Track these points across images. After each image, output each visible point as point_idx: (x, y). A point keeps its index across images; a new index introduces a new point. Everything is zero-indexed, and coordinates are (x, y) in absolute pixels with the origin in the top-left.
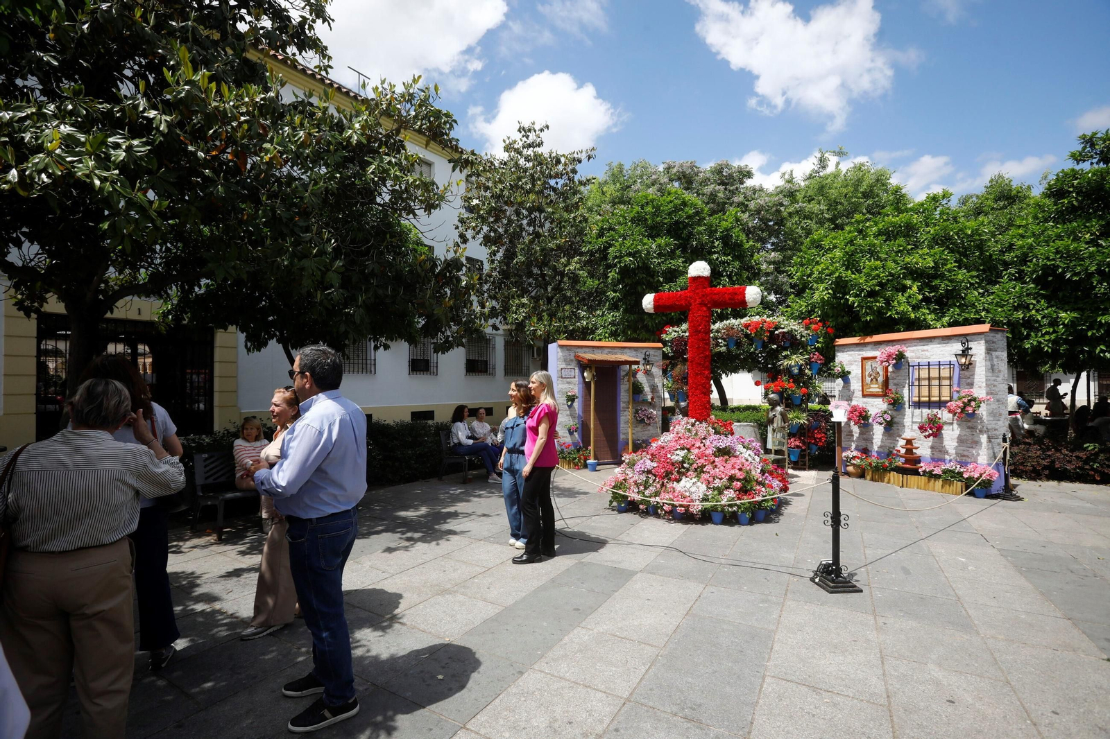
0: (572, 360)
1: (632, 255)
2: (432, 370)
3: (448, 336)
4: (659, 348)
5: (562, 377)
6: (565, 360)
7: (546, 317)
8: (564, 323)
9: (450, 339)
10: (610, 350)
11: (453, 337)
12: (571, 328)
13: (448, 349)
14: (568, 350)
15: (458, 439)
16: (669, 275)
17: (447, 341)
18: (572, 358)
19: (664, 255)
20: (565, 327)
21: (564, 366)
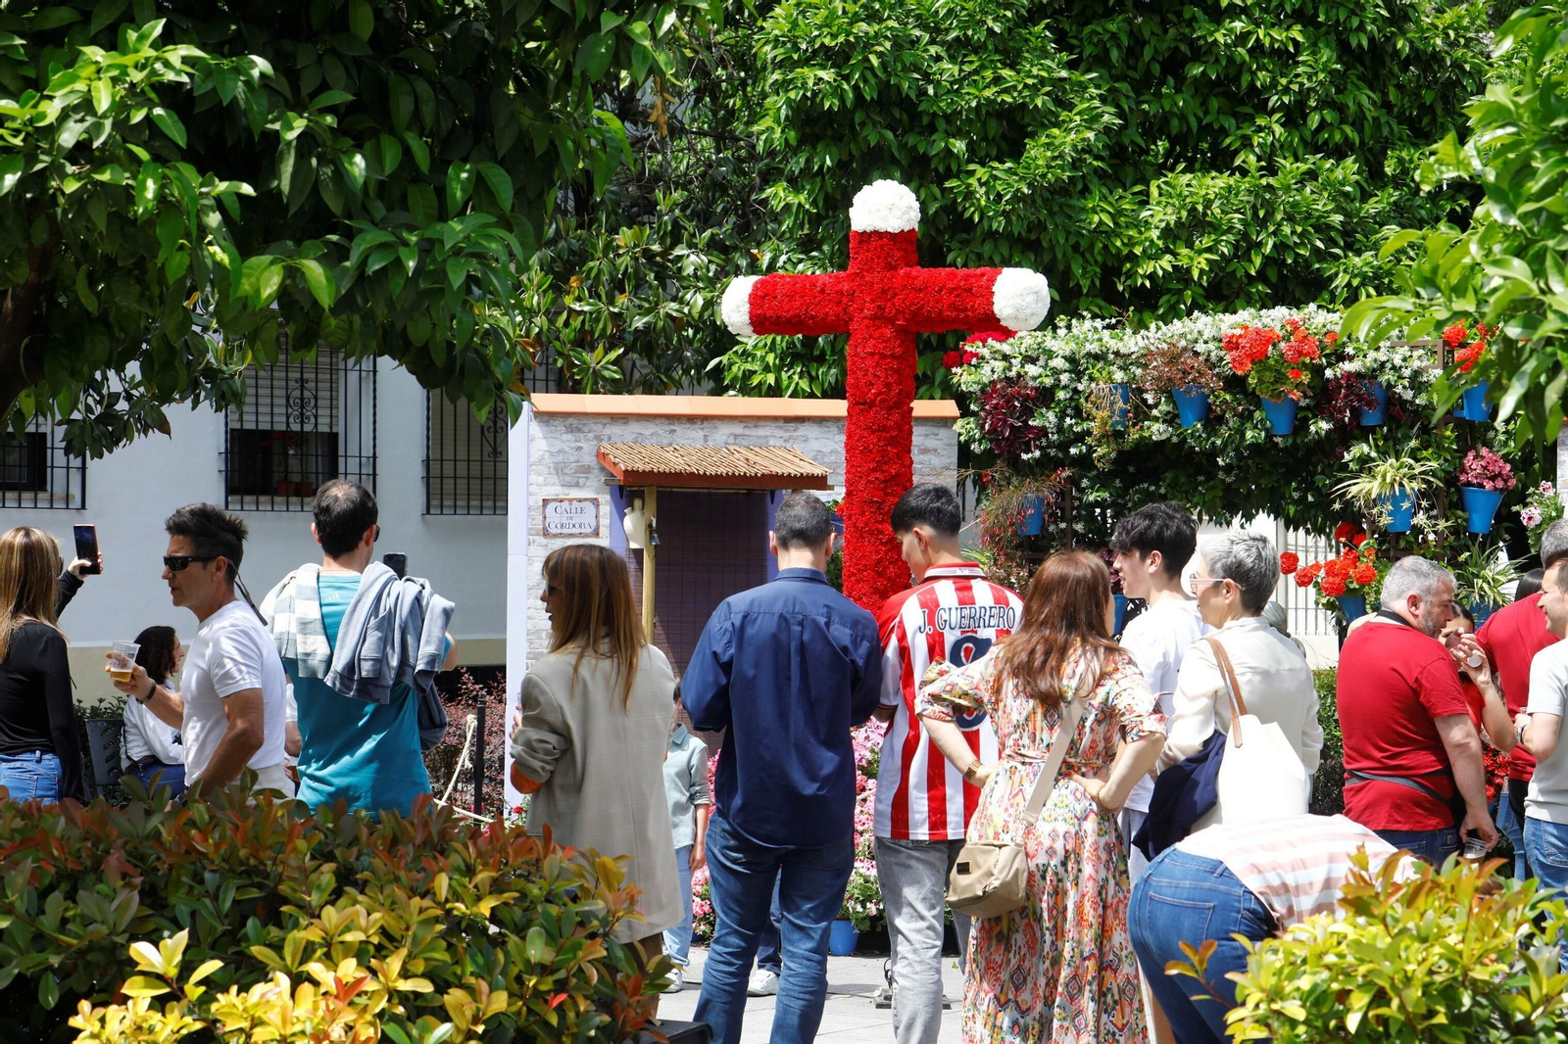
0: (586, 470)
1: (835, 57)
2: (59, 488)
3: (114, 398)
4: (946, 422)
5: (546, 533)
6: (559, 469)
7: (536, 275)
8: (611, 302)
9: (122, 406)
10: (738, 429)
11: (129, 397)
12: (639, 323)
13: (113, 442)
14: (570, 430)
15: (147, 743)
16: (994, 128)
17: (109, 416)
18: (589, 459)
19: (977, 48)
20: (617, 318)
21: (554, 490)
